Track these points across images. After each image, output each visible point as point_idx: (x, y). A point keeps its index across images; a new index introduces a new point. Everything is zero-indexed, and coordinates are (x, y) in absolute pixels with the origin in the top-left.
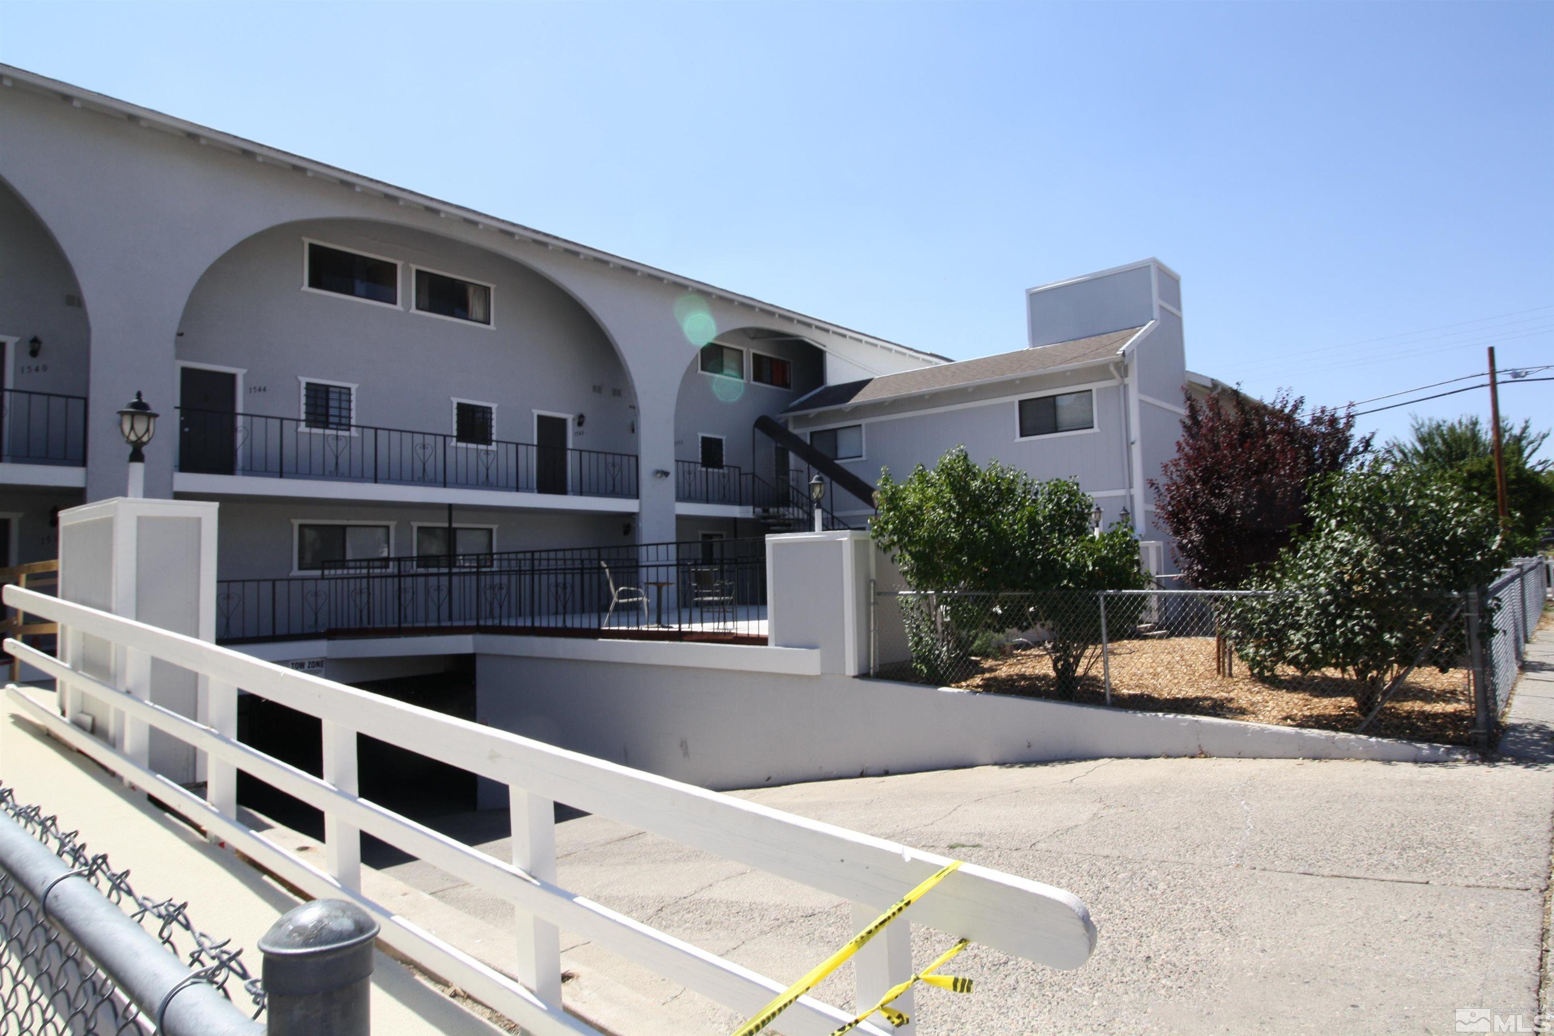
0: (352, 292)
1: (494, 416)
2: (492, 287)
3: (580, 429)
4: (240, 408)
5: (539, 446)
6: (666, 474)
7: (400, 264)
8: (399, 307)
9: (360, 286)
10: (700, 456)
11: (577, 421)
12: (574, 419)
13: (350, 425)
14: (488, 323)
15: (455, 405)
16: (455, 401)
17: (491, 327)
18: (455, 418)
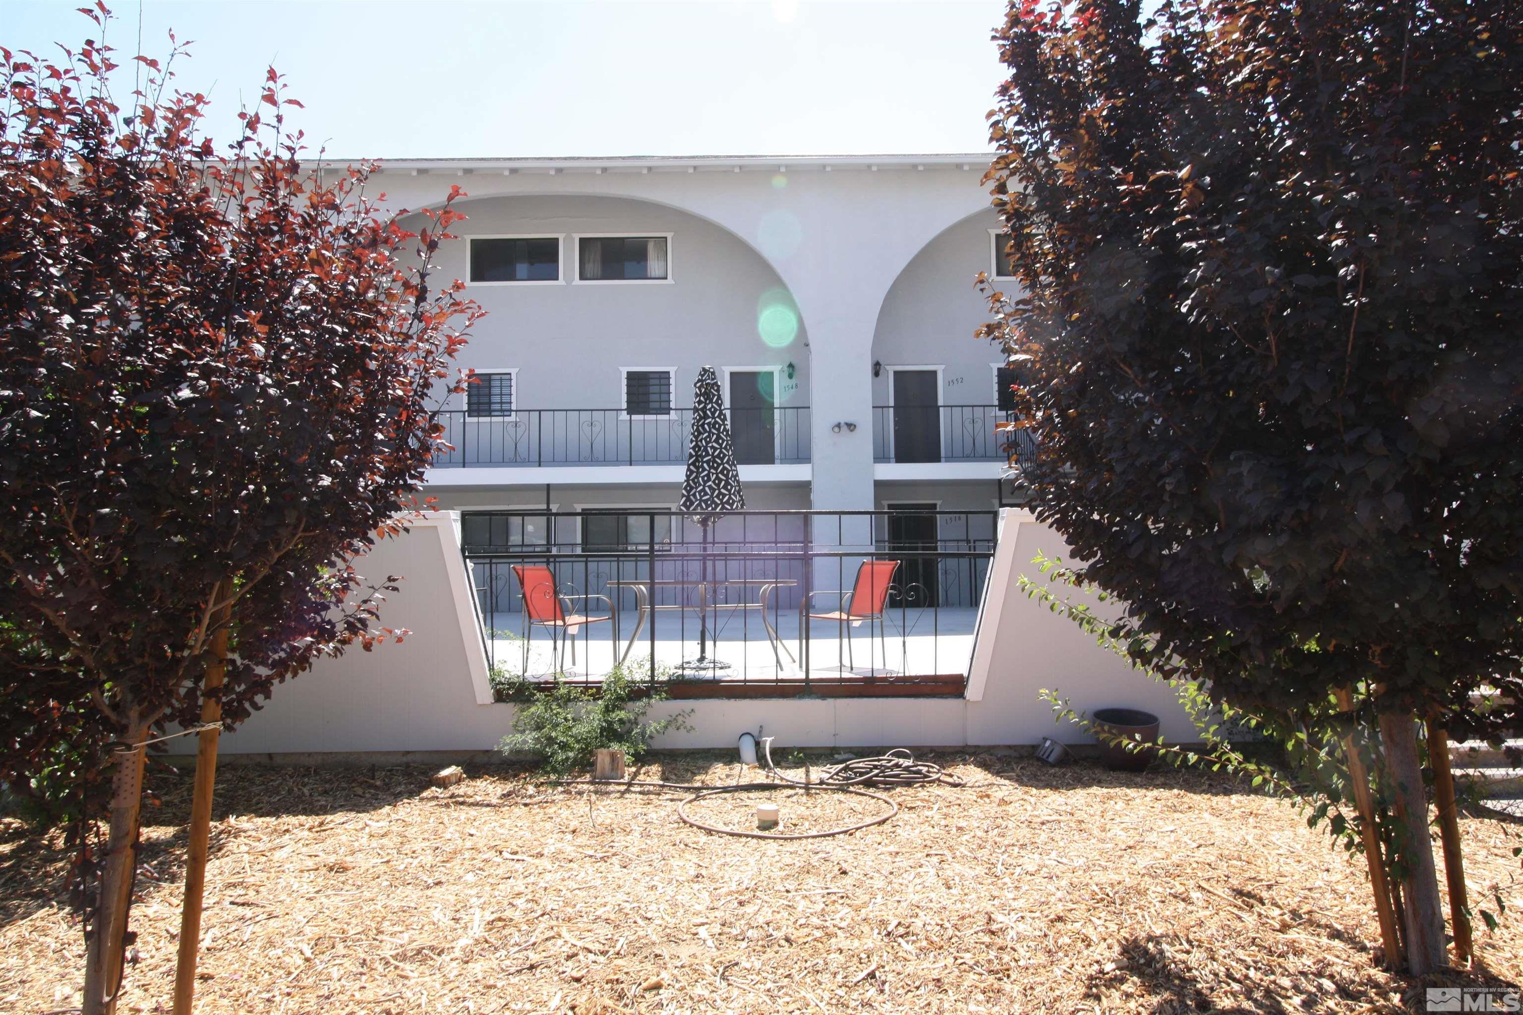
0: (512, 278)
1: (672, 381)
2: (669, 236)
3: (793, 381)
7: (561, 237)
8: (561, 281)
9: (522, 268)
10: (996, 395)
11: (786, 374)
12: (782, 371)
13: (511, 411)
14: (666, 278)
15: (625, 375)
16: (624, 371)
17: (670, 281)
18: (624, 389)
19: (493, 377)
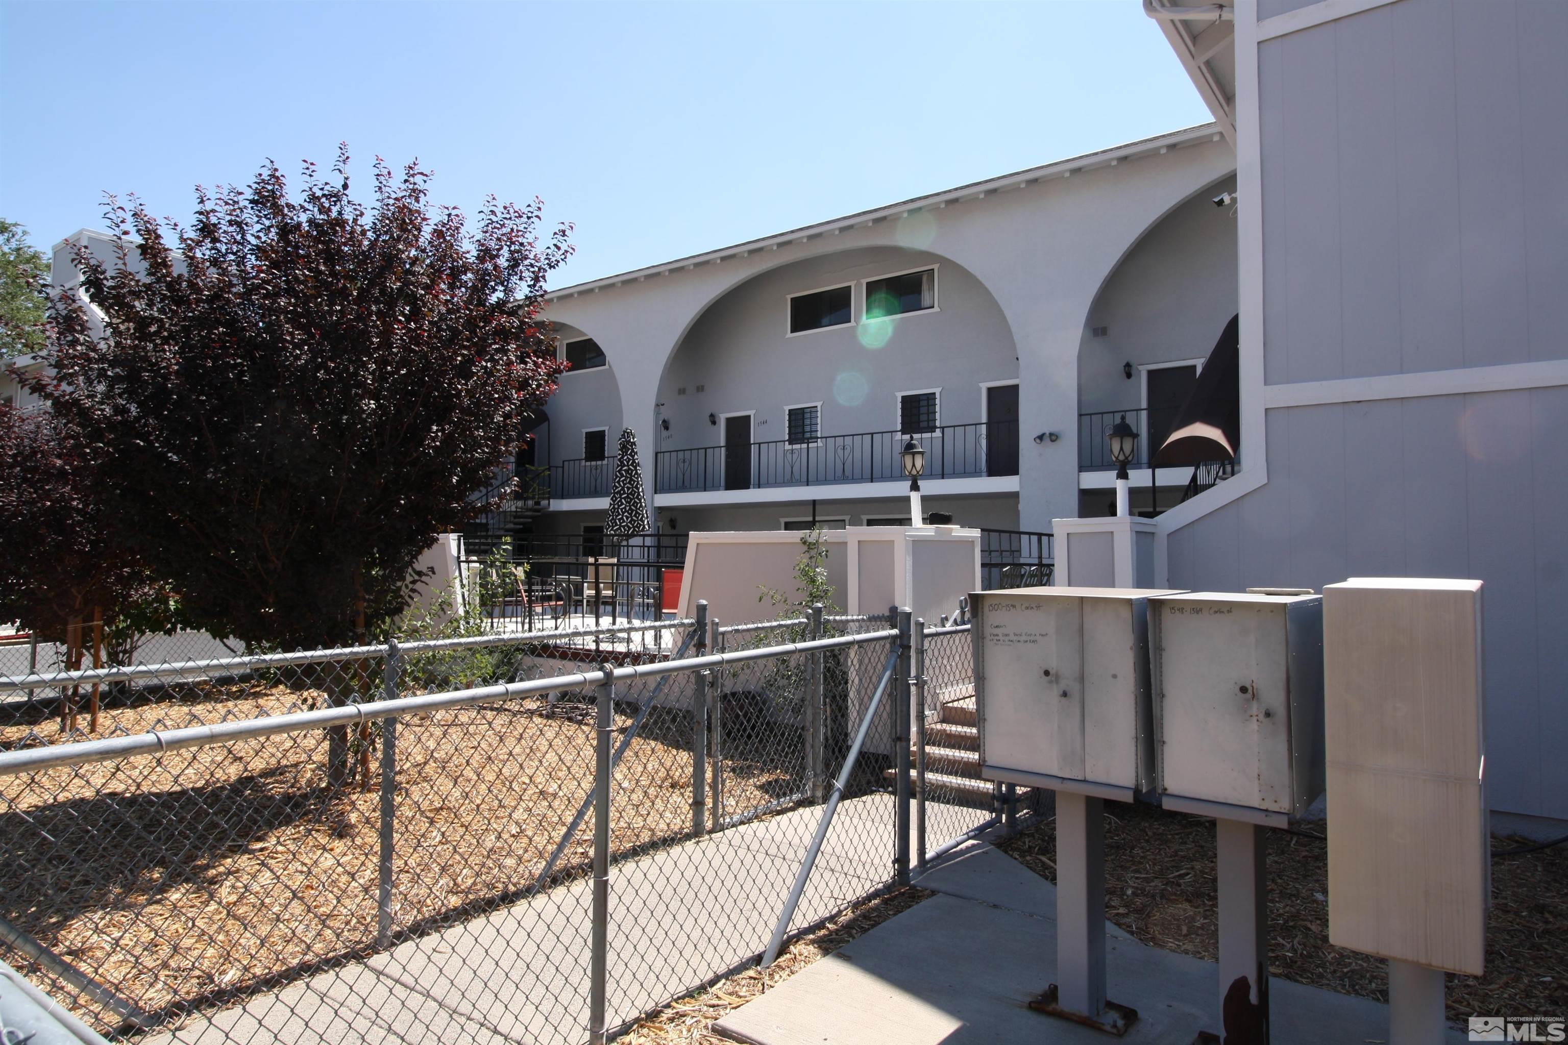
0: (819, 324)
1: (937, 401)
2: (935, 269)
4: (752, 442)
5: (989, 424)
6: (1054, 437)
7: (854, 285)
8: (853, 323)
9: (825, 316)
13: (818, 438)
14: (933, 307)
15: (900, 400)
16: (899, 395)
17: (936, 309)
18: (899, 412)
19: (806, 410)
